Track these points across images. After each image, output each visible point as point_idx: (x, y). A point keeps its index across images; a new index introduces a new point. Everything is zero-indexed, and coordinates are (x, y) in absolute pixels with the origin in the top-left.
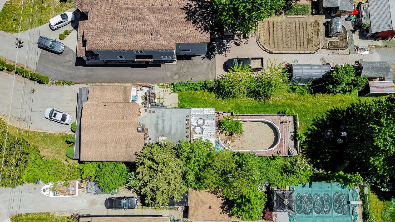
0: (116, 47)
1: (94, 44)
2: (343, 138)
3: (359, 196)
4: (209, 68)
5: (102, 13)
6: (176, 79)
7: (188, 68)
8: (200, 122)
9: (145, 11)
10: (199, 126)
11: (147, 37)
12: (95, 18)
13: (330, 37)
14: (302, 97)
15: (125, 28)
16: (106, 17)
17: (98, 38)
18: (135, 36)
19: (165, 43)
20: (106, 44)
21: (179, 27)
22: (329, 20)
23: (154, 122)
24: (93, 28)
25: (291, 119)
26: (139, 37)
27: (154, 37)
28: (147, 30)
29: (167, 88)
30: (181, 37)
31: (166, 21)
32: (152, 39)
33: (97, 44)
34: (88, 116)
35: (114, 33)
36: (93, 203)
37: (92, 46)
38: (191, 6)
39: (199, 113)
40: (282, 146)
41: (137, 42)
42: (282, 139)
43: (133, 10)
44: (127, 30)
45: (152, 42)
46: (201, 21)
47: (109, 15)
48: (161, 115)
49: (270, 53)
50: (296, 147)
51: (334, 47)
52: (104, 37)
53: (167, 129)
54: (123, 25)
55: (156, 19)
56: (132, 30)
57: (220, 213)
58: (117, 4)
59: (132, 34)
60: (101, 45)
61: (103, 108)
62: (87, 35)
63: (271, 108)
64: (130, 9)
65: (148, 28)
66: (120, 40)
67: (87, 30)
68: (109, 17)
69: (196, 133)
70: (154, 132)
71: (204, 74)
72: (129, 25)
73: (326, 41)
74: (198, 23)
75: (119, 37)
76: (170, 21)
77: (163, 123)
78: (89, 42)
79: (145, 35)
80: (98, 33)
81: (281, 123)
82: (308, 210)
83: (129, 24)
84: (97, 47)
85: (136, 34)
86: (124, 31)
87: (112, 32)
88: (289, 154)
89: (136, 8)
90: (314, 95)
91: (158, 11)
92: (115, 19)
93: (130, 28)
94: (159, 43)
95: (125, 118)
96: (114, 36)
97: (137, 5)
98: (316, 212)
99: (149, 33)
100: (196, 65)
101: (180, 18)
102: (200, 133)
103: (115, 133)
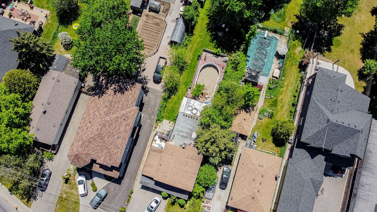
0: (123, 146)
3: (263, 31)
4: (154, 93)
5: (97, 149)
6: (154, 118)
7: (149, 107)
8: (190, 108)
9: (107, 118)
10: (192, 110)
11: (124, 123)
12: (98, 155)
14: (192, 42)
15: (113, 135)
16: (101, 146)
17: (113, 156)
19: (133, 113)
20: (119, 152)
21: (125, 100)
22: (148, 7)
23: (181, 138)
24: (105, 158)
25: (204, 53)
27: (126, 119)
28: (120, 121)
29: (158, 125)
30: (132, 101)
31: (118, 107)
32: (127, 121)
33: (117, 159)
34: (164, 178)
35: (114, 144)
36: (219, 198)
37: (117, 162)
38: (115, 88)
39: (184, 107)
40: (219, 64)
41: (125, 131)
42: (215, 63)
43: (104, 126)
44: (115, 135)
45: (129, 121)
46: (127, 85)
47: (101, 143)
48: (177, 132)
49: (157, 51)
50: (223, 56)
51: (166, 11)
52: (114, 152)
53: (188, 131)
54: (111, 136)
55: (114, 113)
56: (116, 131)
57: (250, 115)
58: (95, 136)
59: (119, 132)
60: (118, 156)
61: (162, 167)
62: (108, 163)
63: (193, 63)
64: (102, 127)
66: (120, 142)
67: (104, 162)
69: (196, 113)
70: (187, 140)
71: (156, 98)
73: (161, 14)
74: (127, 87)
75: (118, 142)
76: (119, 105)
77: (184, 132)
78: (114, 164)
80: (109, 155)
81: (205, 60)
82: (262, 63)
83: (112, 132)
84: (119, 159)
85: (120, 130)
86: (115, 137)
87: (113, 145)
88: (226, 62)
89: (104, 123)
90: (194, 34)
91: (110, 110)
93: (114, 132)
94: (131, 117)
95: (173, 154)
96: (116, 145)
97: (102, 123)
98: (265, 59)
99: (122, 121)
100: (149, 101)
102: (197, 111)
103: (181, 164)
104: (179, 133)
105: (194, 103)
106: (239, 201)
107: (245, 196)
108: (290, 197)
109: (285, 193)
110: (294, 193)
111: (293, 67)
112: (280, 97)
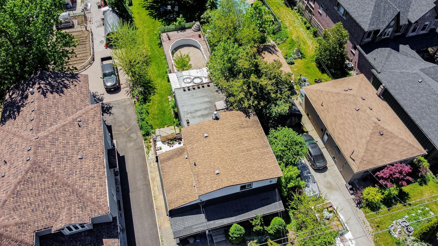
0: (101, 170)
1: (98, 201)
2: (173, 7)
5: (41, 201)
6: (137, 136)
7: (120, 126)
8: (188, 80)
9: (41, 134)
10: (192, 81)
11: (83, 132)
12: (49, 213)
13: (73, 24)
15: (69, 157)
16: (49, 188)
17: (88, 195)
18: (82, 145)
19: (92, 113)
20: (96, 184)
21: (67, 101)
23: (201, 119)
24: (69, 209)
25: (164, 34)
26: (83, 141)
27: (83, 124)
28: (72, 131)
30: (81, 100)
31: (58, 113)
32: (86, 127)
33: (99, 197)
34: (217, 180)
35: (78, 173)
36: (330, 187)
37: (101, 204)
39: (178, 84)
40: (192, 36)
41: (92, 144)
42: (186, 37)
43: (39, 147)
44: (72, 155)
45: (90, 126)
47: (46, 183)
48: (189, 115)
49: (93, 60)
52: (86, 187)
54: (65, 160)
55: (54, 124)
56: (72, 149)
57: (278, 56)
58: (27, 172)
59: (79, 149)
60: (99, 191)
61: (200, 167)
62: (81, 218)
64: (38, 150)
65: (68, 130)
66: (90, 164)
67: (72, 218)
68: (50, 182)
71: (125, 109)
72: (65, 153)
73: (78, 27)
75: (85, 166)
76: (58, 109)
78: (95, 211)
79: (80, 133)
80: (77, 197)
81: (169, 39)
83: (63, 152)
84: (103, 197)
85: (79, 145)
86: (74, 158)
89: (36, 142)
91: (42, 121)
92: (54, 171)
93: (69, 151)
94: (91, 119)
95: (206, 135)
97: (31, 144)
99: (77, 129)
101: (54, 99)
102: (201, 78)
103: (230, 142)
104: (194, 115)
105: (189, 73)
106: (365, 152)
107: (368, 138)
108: (424, 105)
109: (411, 108)
110: (422, 96)
111: (281, 9)
112: (294, 37)
